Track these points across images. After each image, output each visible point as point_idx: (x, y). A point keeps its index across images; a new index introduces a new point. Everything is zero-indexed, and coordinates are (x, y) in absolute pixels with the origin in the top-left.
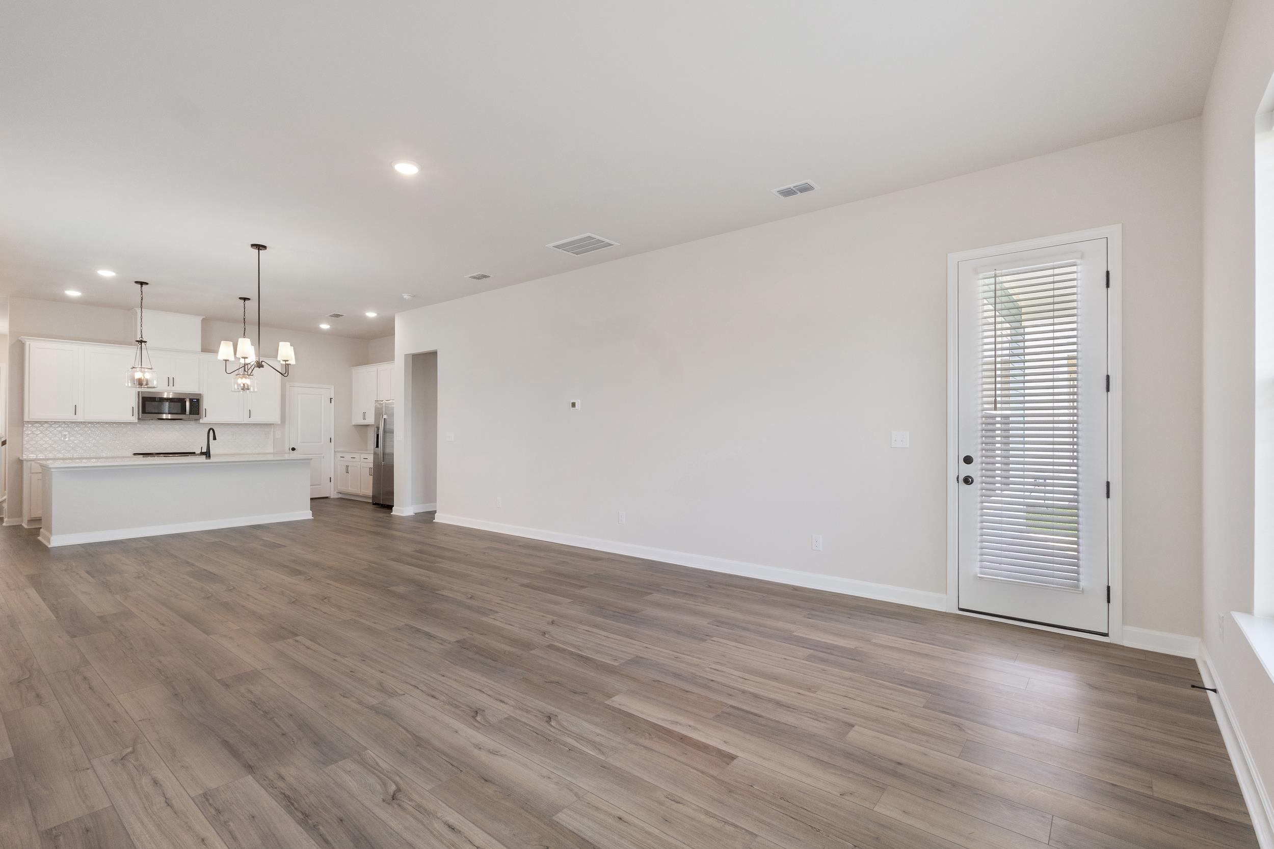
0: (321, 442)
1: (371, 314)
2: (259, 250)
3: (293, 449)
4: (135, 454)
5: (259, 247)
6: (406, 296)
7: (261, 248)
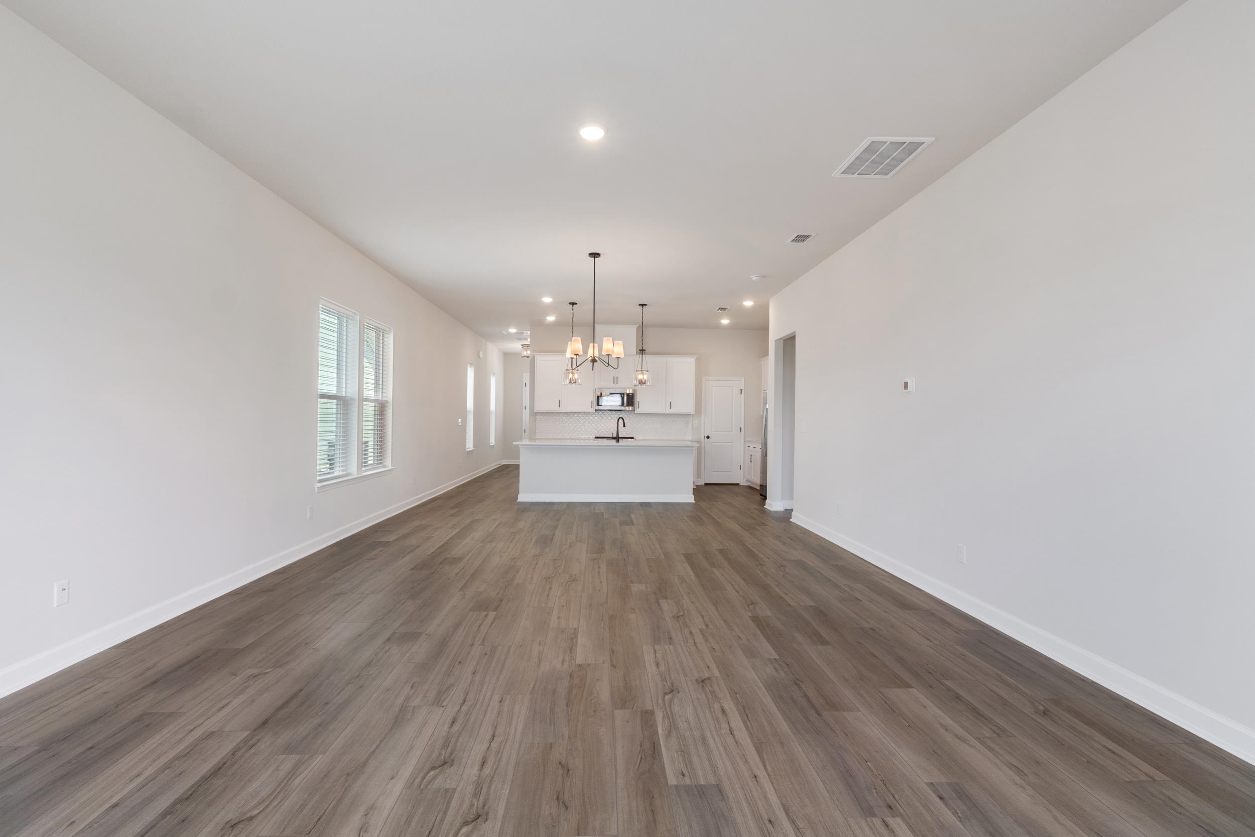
0: (732, 432)
1: (748, 304)
2: (594, 258)
3: (708, 437)
4: (596, 438)
5: (595, 255)
6: (754, 278)
7: (596, 256)
